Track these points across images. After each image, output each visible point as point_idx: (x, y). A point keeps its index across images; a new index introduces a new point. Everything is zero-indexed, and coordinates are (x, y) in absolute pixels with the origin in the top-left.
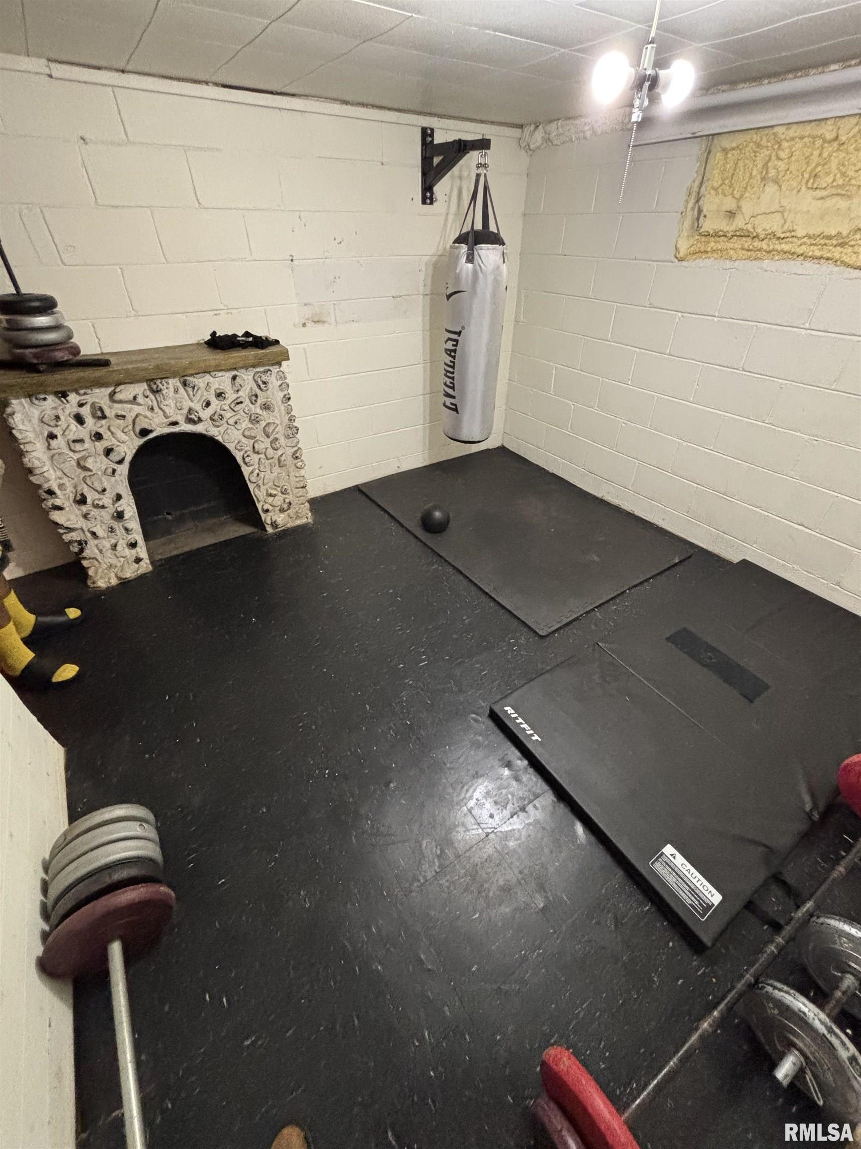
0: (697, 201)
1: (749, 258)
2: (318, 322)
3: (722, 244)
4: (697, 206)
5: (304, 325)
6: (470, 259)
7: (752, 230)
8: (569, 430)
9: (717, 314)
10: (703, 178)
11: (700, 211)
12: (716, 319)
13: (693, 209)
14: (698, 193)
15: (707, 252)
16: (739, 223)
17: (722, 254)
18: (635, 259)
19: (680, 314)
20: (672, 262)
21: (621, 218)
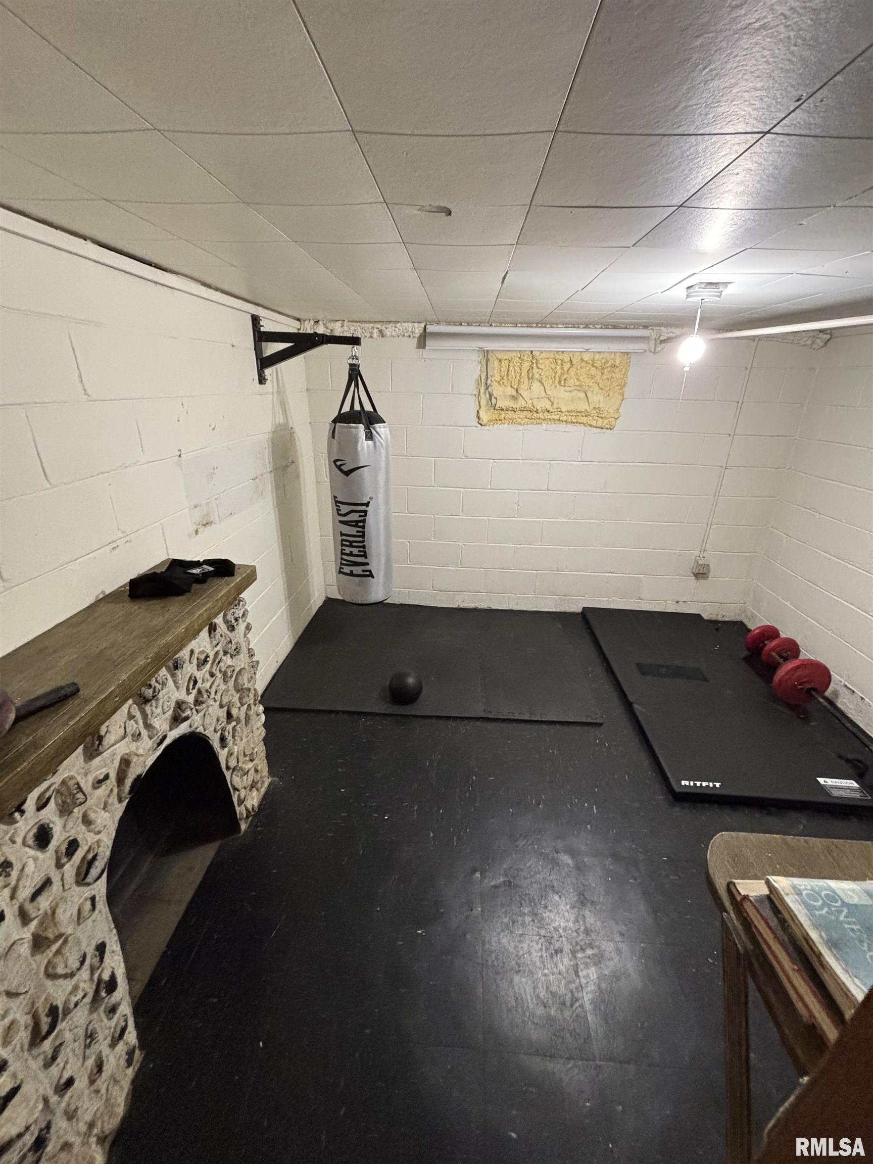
0: (487, 388)
1: (532, 423)
2: (207, 524)
3: (510, 414)
4: (487, 392)
5: (197, 531)
6: (370, 436)
7: (532, 408)
8: (409, 563)
9: (520, 458)
10: (487, 375)
11: (491, 395)
12: (521, 461)
13: (485, 393)
14: (486, 384)
15: (500, 420)
16: (521, 403)
17: (512, 422)
18: (444, 425)
19: (492, 461)
20: (477, 427)
21: (422, 396)
